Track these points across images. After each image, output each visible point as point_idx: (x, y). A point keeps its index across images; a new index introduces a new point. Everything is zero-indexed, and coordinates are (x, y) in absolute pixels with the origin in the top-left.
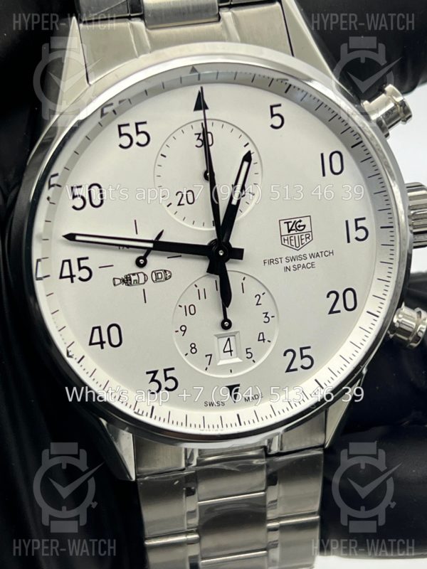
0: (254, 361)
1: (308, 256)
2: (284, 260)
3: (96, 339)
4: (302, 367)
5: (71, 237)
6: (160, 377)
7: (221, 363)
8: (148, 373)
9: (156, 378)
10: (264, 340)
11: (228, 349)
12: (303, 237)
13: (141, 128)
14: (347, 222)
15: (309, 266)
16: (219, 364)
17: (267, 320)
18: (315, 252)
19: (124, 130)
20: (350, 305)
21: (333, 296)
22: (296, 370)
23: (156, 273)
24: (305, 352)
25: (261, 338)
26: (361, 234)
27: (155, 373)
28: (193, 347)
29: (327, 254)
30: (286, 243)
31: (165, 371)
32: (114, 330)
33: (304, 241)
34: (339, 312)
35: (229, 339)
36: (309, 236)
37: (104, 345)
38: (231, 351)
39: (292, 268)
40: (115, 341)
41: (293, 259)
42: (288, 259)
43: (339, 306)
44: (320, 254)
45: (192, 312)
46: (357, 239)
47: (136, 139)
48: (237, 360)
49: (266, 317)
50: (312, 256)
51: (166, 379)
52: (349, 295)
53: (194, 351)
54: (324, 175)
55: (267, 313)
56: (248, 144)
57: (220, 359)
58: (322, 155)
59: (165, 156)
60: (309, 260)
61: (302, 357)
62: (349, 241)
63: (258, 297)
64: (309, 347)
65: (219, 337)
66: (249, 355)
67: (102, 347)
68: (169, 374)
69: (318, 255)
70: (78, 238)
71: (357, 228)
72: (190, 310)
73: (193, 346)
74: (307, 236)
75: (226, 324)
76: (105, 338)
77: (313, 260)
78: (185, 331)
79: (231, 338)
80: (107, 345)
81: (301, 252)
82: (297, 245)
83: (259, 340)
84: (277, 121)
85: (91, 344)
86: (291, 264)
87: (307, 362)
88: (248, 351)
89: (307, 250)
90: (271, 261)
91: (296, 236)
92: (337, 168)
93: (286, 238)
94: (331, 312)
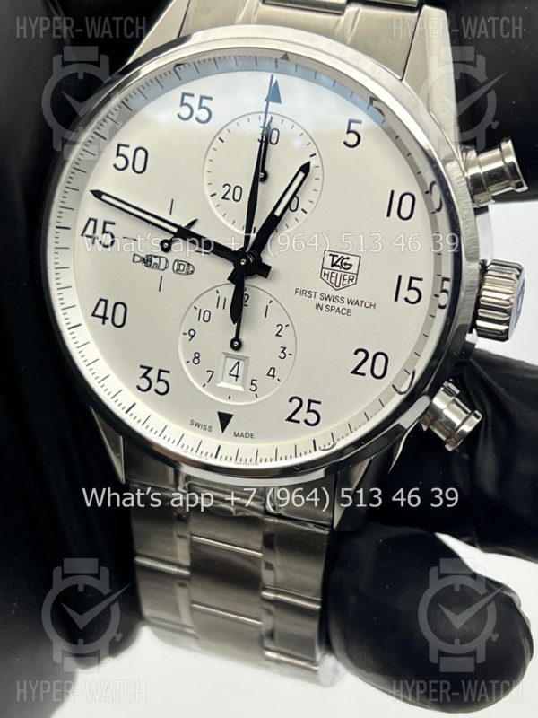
0: (256, 396)
1: (346, 300)
2: (318, 296)
3: (100, 312)
4: (306, 421)
5: (98, 194)
6: (153, 375)
7: (222, 384)
8: (142, 367)
9: (148, 375)
10: (273, 376)
11: (234, 373)
12: (346, 277)
13: (205, 103)
14: (400, 277)
15: (344, 311)
16: (218, 385)
17: (283, 356)
18: (354, 298)
19: (187, 100)
20: (378, 372)
21: (362, 355)
22: (298, 422)
23: (179, 263)
24: (313, 406)
25: (271, 373)
26: (413, 296)
27: (149, 369)
28: (197, 357)
29: (368, 305)
30: (325, 278)
31: (160, 371)
32: (120, 309)
33: (345, 282)
34: (363, 375)
35: (238, 363)
36: (354, 279)
37: (107, 321)
38: (237, 376)
39: (324, 308)
40: (119, 321)
41: (328, 298)
42: (322, 296)
43: (366, 368)
44: (360, 303)
45: (206, 319)
46: (407, 300)
47: (197, 113)
48: (240, 388)
49: (283, 352)
50: (350, 302)
51: (159, 380)
52: (381, 360)
53: (196, 361)
54: (389, 215)
55: (285, 348)
56: (314, 155)
57: (222, 380)
58: (392, 193)
59: (222, 141)
60: (345, 305)
61: (309, 411)
62: (396, 299)
63: (280, 327)
64: (319, 403)
65: (228, 356)
66: (254, 388)
67: (104, 323)
68: (163, 376)
69: (357, 303)
70: (104, 197)
71: (410, 288)
72: (205, 316)
73: (197, 355)
74: (351, 278)
75: (236, 344)
76: (109, 314)
77: (350, 306)
78: (193, 336)
79: (241, 363)
80: (109, 322)
81: (340, 293)
82: (337, 284)
83: (268, 375)
84: (352, 139)
85: (93, 315)
86: (325, 303)
87: (312, 418)
88: (254, 382)
89: (346, 293)
90: (304, 293)
91: (339, 273)
92: (405, 212)
93: (327, 272)
94: (355, 372)
